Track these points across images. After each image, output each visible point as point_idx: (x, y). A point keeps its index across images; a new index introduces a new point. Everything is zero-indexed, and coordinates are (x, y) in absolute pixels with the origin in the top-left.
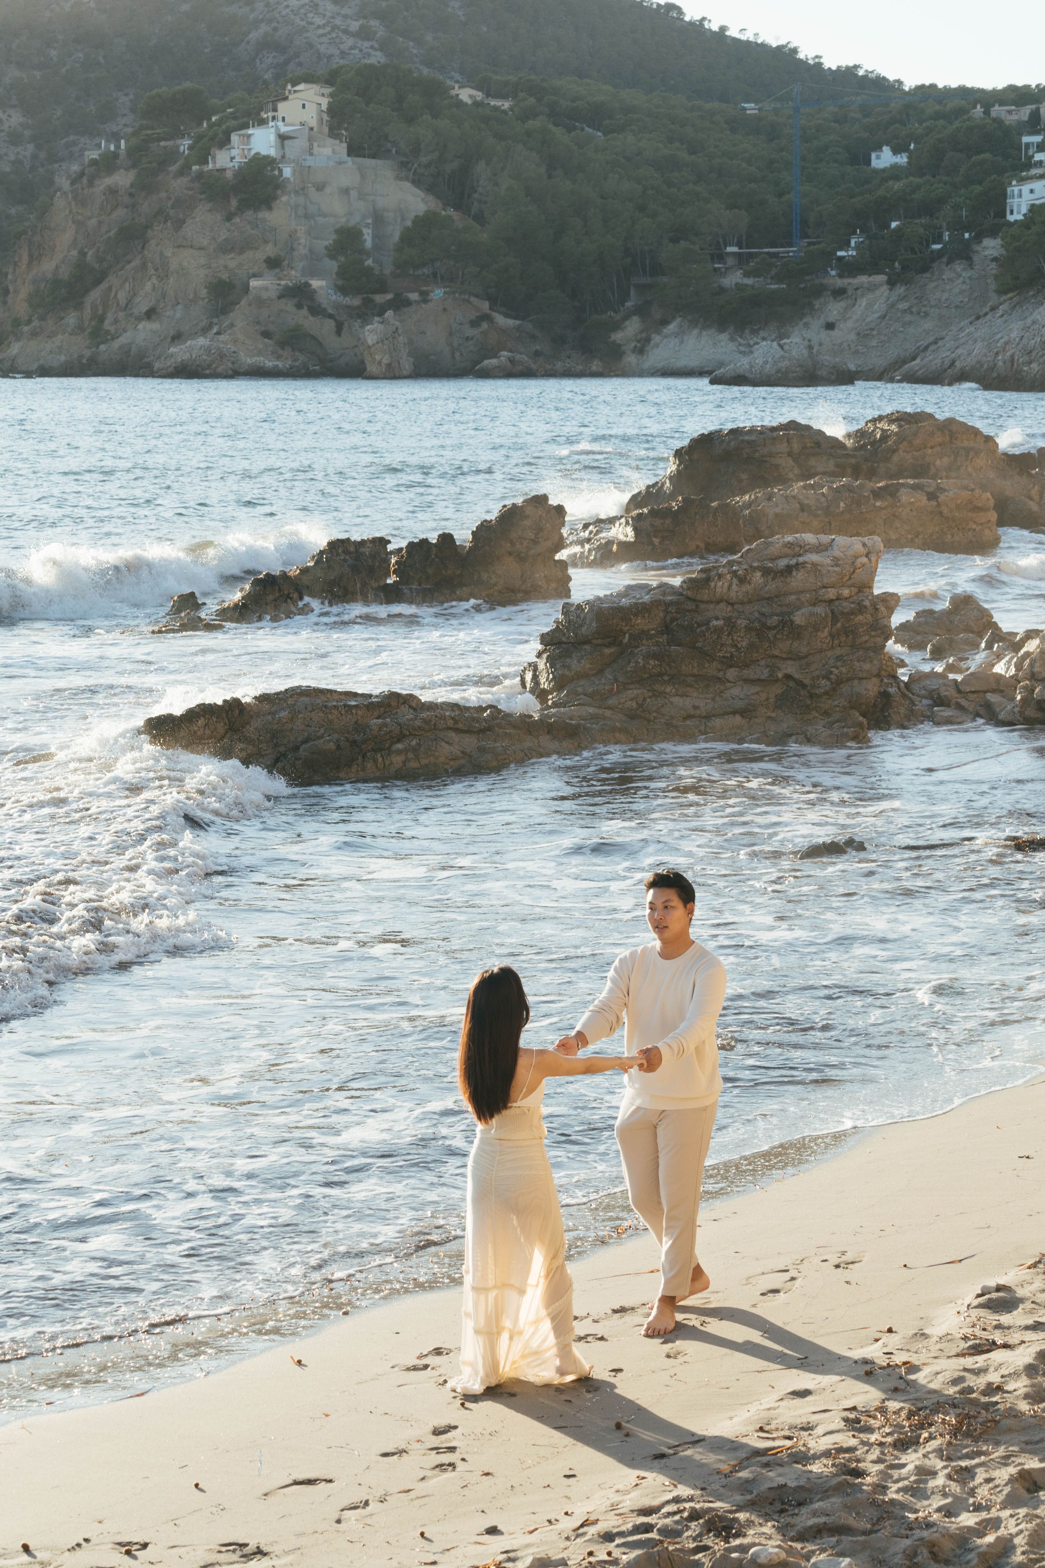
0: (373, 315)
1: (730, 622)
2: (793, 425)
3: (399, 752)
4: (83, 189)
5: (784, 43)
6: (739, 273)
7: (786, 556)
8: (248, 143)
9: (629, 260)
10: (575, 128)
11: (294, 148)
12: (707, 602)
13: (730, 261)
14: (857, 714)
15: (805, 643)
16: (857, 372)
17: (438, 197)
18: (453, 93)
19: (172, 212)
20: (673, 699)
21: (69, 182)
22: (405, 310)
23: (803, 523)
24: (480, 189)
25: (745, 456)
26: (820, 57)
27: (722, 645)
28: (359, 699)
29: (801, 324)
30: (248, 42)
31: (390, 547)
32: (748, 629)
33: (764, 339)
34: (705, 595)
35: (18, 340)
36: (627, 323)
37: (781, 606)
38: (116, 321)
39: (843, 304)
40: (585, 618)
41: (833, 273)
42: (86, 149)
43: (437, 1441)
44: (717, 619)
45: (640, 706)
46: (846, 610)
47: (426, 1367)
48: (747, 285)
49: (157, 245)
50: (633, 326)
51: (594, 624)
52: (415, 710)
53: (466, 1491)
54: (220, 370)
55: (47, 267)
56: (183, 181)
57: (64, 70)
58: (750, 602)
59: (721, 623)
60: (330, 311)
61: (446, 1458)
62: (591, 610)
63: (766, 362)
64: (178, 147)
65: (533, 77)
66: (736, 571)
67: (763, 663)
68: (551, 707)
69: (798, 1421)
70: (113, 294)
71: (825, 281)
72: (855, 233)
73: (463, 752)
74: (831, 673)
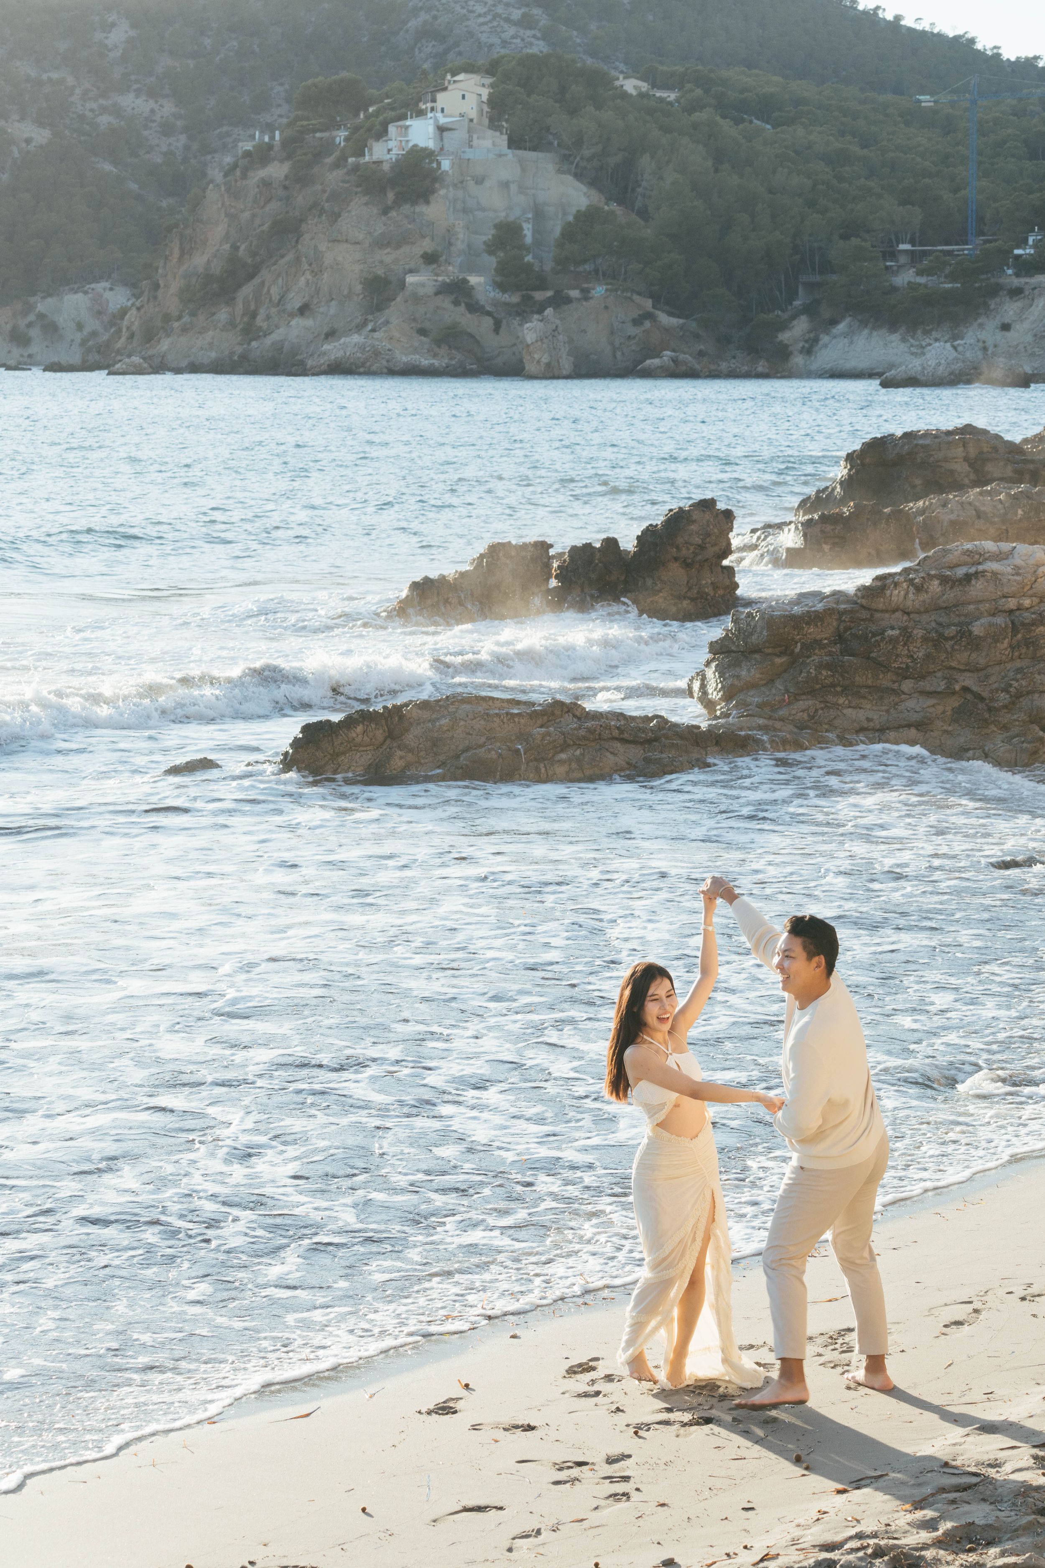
0: (533, 312)
1: (907, 634)
2: (968, 429)
3: (562, 762)
4: (236, 181)
5: (961, 33)
6: (912, 271)
7: (965, 564)
8: (406, 135)
9: (798, 257)
10: (743, 121)
11: (453, 140)
12: (882, 611)
13: (903, 259)
14: (1037, 728)
15: (984, 654)
16: (1033, 375)
17: (601, 191)
18: (617, 83)
19: (327, 206)
20: (845, 711)
21: (222, 174)
22: (566, 307)
23: (979, 530)
24: (644, 184)
25: (919, 460)
26: (999, 48)
27: (897, 656)
28: (522, 707)
29: (976, 324)
30: (407, 31)
31: (552, 552)
32: (925, 639)
33: (937, 340)
34: (880, 604)
35: (168, 336)
36: (795, 322)
37: (959, 616)
38: (268, 317)
39: (1019, 304)
40: (755, 626)
41: (1010, 272)
42: (239, 140)
43: (610, 1470)
44: (893, 628)
45: (812, 717)
46: (1027, 621)
47: (598, 1393)
48: (920, 284)
49: (312, 239)
50: (801, 326)
51: (765, 633)
52: (579, 719)
53: (641, 1522)
54: (374, 368)
55: (199, 261)
56: (339, 173)
57: (218, 59)
58: (927, 611)
59: (896, 632)
60: (488, 308)
61: (620, 1488)
62: (762, 618)
63: (939, 364)
64: (334, 138)
65: (700, 67)
66: (913, 579)
67: (939, 674)
68: (719, 718)
69: (985, 1458)
70: (266, 289)
71: (1001, 281)
72: (1033, 231)
73: (628, 763)
74: (1011, 685)
